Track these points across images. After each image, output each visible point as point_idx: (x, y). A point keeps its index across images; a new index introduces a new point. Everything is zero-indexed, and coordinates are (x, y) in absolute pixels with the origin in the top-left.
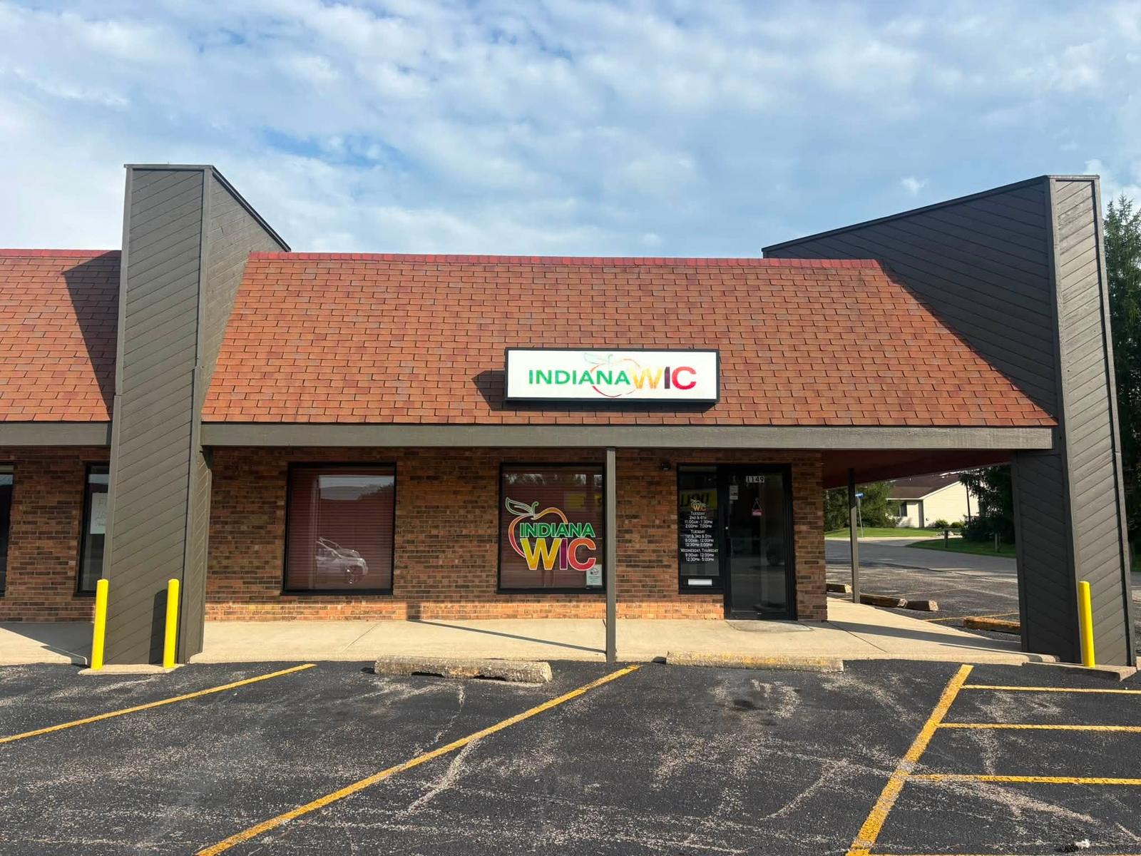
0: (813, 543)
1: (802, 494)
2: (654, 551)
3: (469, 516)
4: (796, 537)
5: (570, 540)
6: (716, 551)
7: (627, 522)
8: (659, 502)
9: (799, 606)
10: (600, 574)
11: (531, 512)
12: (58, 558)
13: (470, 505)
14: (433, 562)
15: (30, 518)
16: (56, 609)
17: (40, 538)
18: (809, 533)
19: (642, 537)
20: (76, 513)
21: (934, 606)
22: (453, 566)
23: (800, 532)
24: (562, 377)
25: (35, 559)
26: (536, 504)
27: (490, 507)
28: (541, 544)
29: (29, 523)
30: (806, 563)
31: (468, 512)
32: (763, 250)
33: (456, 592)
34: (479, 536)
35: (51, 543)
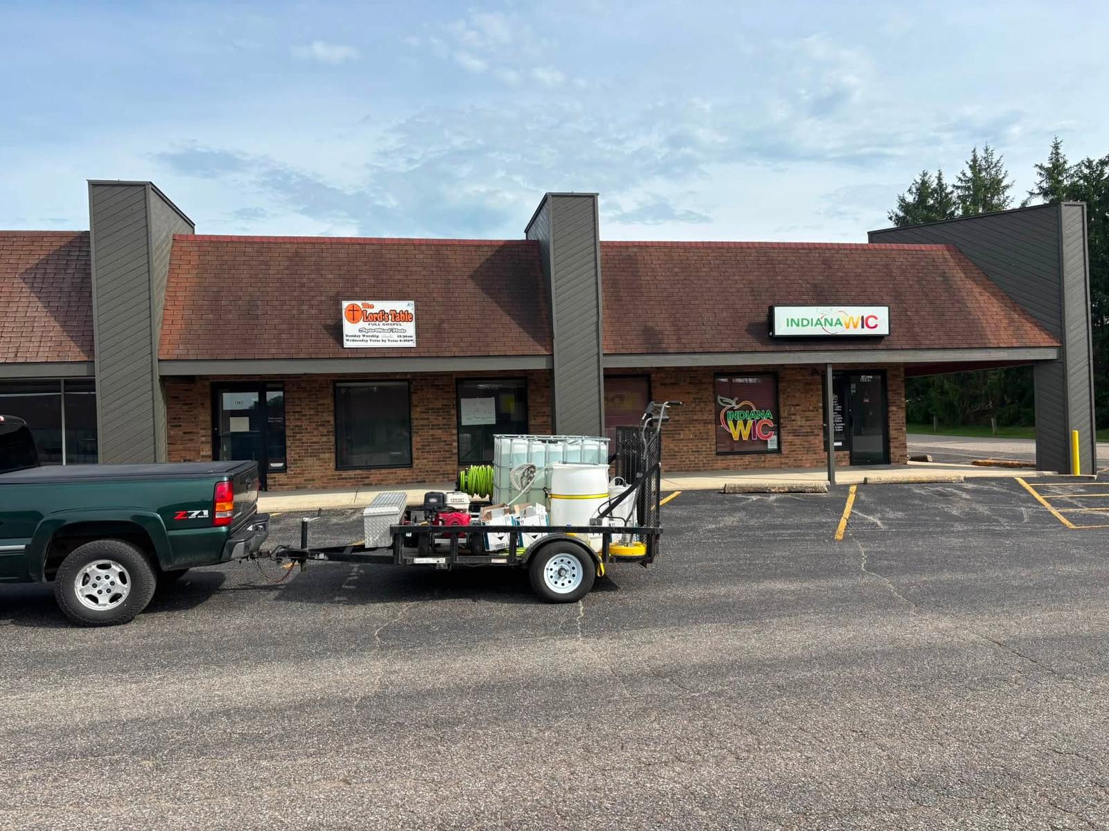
0: (899, 417)
1: (893, 388)
2: (810, 426)
3: (697, 407)
4: (890, 414)
5: (758, 421)
6: (844, 424)
7: (792, 408)
8: (812, 396)
9: (892, 456)
10: (776, 442)
11: (734, 404)
12: (445, 441)
13: (698, 401)
14: (677, 437)
15: (425, 416)
16: (448, 474)
17: (432, 429)
18: (896, 411)
19: (802, 417)
20: (454, 412)
21: (930, 458)
22: (689, 439)
23: (892, 411)
24: (805, 322)
25: (430, 442)
26: (736, 399)
27: (710, 402)
28: (740, 423)
29: (425, 419)
30: (896, 429)
31: (697, 405)
32: (868, 233)
33: (692, 455)
34: (704, 420)
35: (440, 431)
